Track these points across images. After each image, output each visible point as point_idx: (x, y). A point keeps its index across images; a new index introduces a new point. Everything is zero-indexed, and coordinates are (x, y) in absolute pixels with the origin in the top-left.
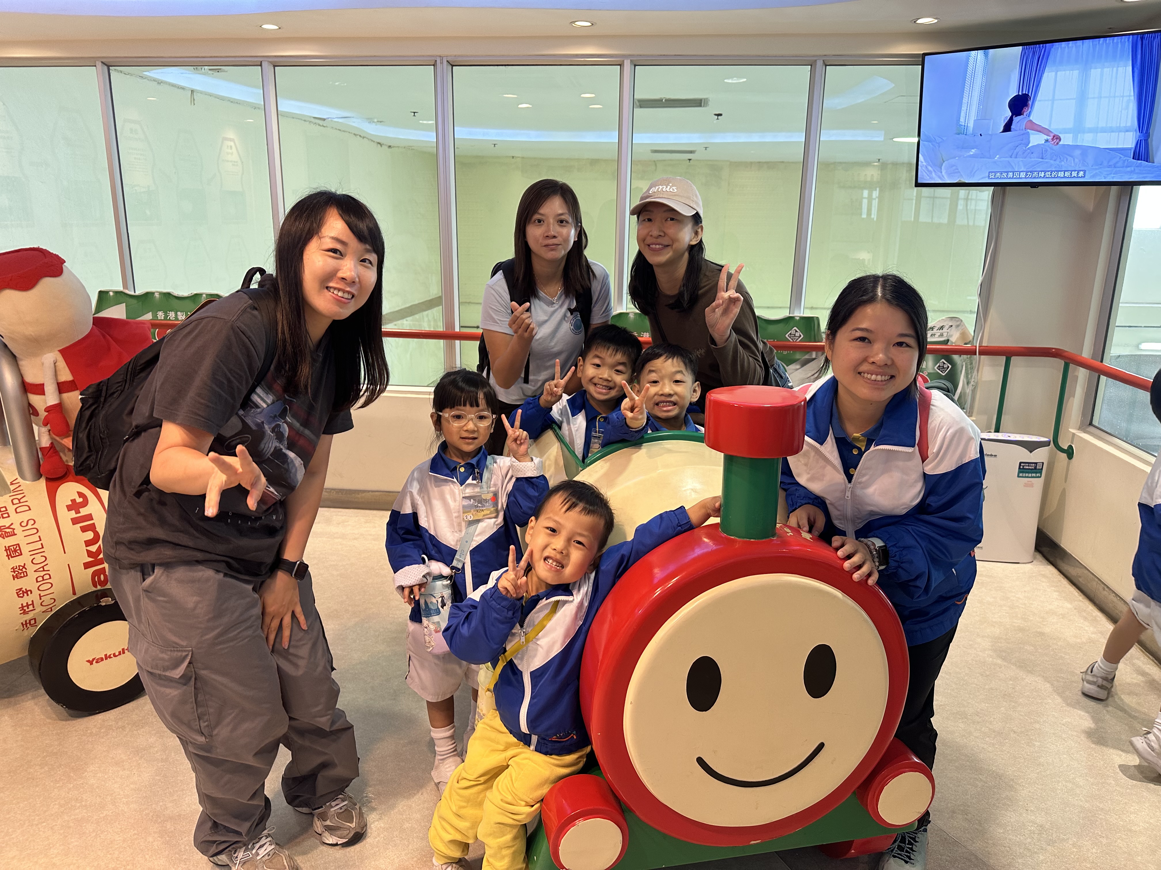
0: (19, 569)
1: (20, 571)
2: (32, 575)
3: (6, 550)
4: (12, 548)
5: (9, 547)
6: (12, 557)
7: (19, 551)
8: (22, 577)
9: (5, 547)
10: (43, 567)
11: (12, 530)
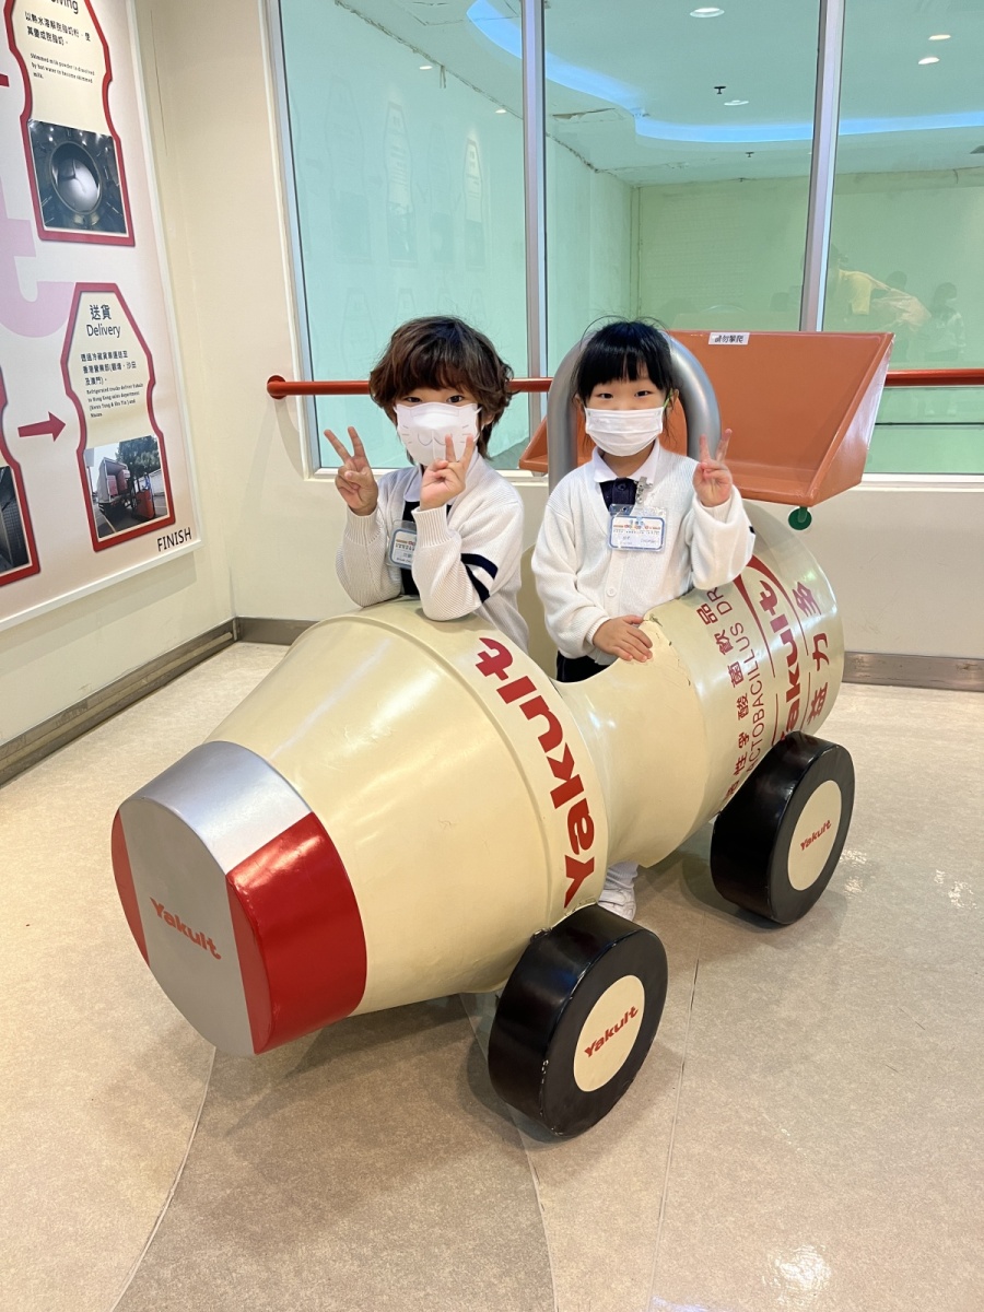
11: (727, 641)
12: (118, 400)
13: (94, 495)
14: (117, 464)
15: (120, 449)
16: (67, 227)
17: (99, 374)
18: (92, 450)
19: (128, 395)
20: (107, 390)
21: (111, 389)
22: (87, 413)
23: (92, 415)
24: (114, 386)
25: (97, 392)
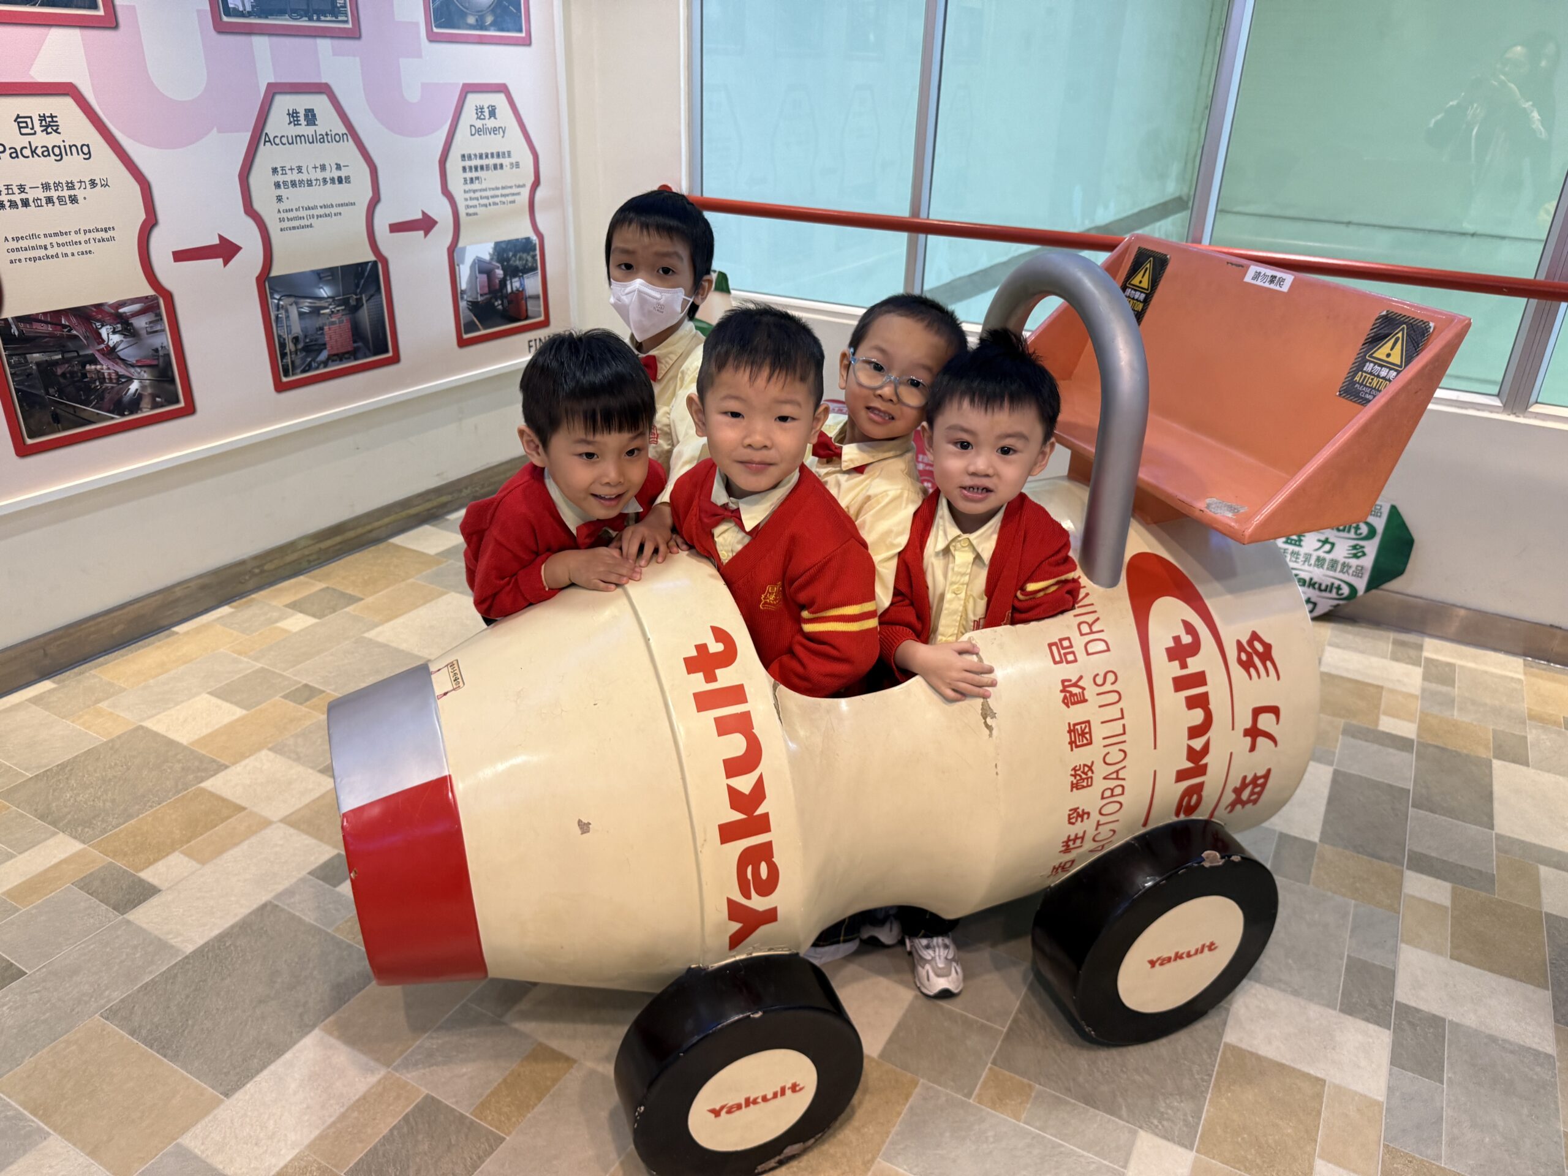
0: (1083, 772)
1: (1084, 776)
2: (1099, 784)
3: (1070, 732)
4: (1078, 727)
5: (1075, 725)
6: (1077, 747)
7: (1088, 736)
8: (1084, 787)
10: (1117, 772)
11: (1080, 690)
12: (497, 200)
13: (463, 292)
14: (490, 263)
15: (495, 249)
16: (459, 28)
17: (479, 174)
18: (464, 249)
19: (507, 195)
20: (485, 190)
21: (490, 189)
22: (462, 211)
23: (467, 214)
24: (494, 186)
25: (475, 191)
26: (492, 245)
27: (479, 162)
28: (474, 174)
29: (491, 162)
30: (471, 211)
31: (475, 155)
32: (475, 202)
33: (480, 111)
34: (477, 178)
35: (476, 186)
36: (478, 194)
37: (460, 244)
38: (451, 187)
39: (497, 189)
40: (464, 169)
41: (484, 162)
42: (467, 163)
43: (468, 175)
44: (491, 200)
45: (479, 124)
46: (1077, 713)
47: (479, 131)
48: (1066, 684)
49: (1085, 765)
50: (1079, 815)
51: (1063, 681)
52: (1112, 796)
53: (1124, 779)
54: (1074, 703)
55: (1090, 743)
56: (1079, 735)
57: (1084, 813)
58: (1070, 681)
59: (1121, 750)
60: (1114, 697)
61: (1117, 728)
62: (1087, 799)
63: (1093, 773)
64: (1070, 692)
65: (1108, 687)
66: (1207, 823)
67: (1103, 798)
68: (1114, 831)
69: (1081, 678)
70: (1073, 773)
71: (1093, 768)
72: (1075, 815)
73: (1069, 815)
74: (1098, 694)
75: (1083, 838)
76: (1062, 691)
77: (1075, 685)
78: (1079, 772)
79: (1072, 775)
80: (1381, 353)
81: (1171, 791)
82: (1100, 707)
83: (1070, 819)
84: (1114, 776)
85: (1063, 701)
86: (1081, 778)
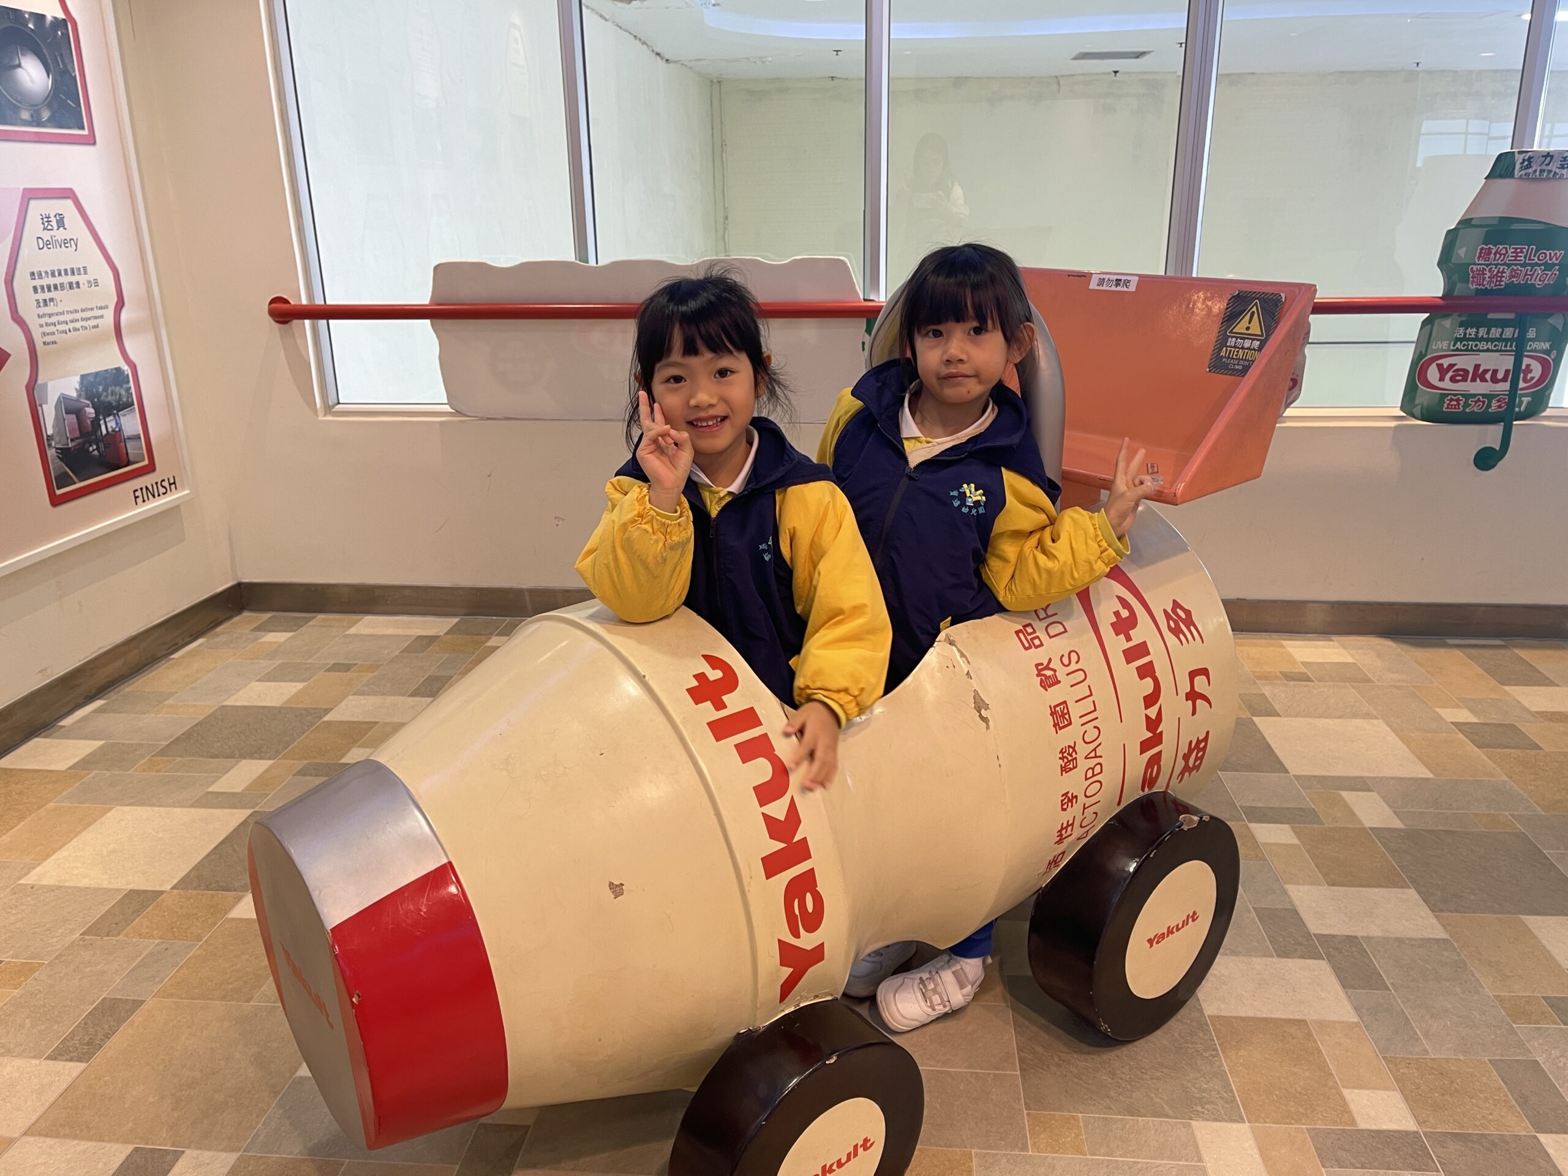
0: (1069, 754)
1: (1070, 758)
2: (1083, 765)
3: (1052, 714)
4: (1058, 709)
5: (1055, 707)
6: (1061, 728)
7: (1067, 716)
8: (1071, 769)
9: (1050, 706)
10: (1095, 749)
11: (1053, 673)
12: (78, 325)
13: (50, 438)
14: (77, 400)
15: (82, 383)
16: (12, 124)
17: (53, 294)
18: (45, 385)
19: (89, 319)
20: (62, 313)
21: (68, 312)
22: (38, 340)
23: (44, 343)
24: (72, 309)
25: (50, 315)
26: (78, 379)
27: (51, 281)
28: (47, 295)
29: (65, 279)
30: (48, 339)
31: (46, 272)
32: (52, 329)
33: (46, 220)
34: (51, 300)
35: (51, 309)
36: (54, 319)
37: (40, 381)
38: (21, 311)
39: (77, 311)
40: (35, 289)
41: (57, 280)
42: (38, 283)
43: (41, 296)
44: (71, 326)
45: (46, 236)
46: (1055, 695)
47: (47, 244)
48: (1040, 667)
49: (1069, 747)
50: (1070, 801)
51: (1037, 665)
52: (1094, 775)
53: (1101, 757)
54: (1050, 686)
55: (1070, 724)
56: (1060, 716)
57: (1073, 797)
58: (1042, 664)
59: (1095, 727)
60: (1080, 676)
61: (1087, 705)
62: (1074, 782)
63: (1076, 754)
64: (1045, 675)
65: (1073, 667)
66: (1165, 793)
67: (1086, 779)
68: (1096, 813)
69: (1050, 660)
70: (1061, 756)
71: (1076, 748)
72: (1066, 800)
73: (1062, 801)
74: (1068, 674)
75: (1072, 824)
76: (1038, 676)
77: (1047, 668)
78: (1065, 755)
79: (1060, 758)
80: (1240, 328)
81: (1138, 763)
82: (1072, 686)
83: (1062, 805)
84: (1093, 754)
85: (1041, 685)
86: (1068, 760)
